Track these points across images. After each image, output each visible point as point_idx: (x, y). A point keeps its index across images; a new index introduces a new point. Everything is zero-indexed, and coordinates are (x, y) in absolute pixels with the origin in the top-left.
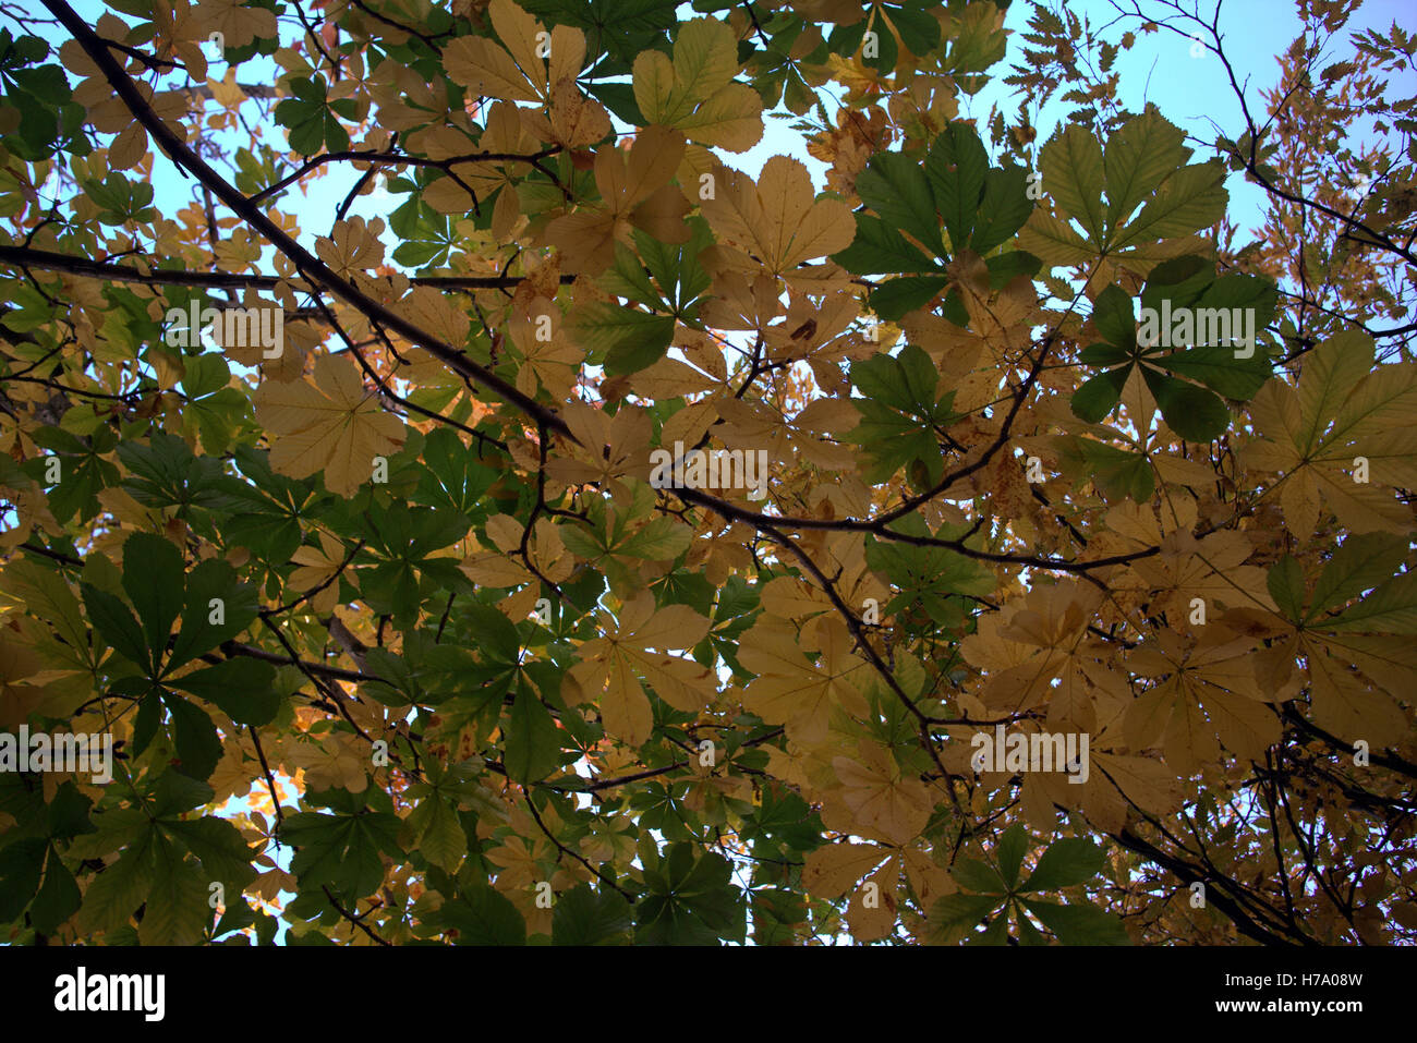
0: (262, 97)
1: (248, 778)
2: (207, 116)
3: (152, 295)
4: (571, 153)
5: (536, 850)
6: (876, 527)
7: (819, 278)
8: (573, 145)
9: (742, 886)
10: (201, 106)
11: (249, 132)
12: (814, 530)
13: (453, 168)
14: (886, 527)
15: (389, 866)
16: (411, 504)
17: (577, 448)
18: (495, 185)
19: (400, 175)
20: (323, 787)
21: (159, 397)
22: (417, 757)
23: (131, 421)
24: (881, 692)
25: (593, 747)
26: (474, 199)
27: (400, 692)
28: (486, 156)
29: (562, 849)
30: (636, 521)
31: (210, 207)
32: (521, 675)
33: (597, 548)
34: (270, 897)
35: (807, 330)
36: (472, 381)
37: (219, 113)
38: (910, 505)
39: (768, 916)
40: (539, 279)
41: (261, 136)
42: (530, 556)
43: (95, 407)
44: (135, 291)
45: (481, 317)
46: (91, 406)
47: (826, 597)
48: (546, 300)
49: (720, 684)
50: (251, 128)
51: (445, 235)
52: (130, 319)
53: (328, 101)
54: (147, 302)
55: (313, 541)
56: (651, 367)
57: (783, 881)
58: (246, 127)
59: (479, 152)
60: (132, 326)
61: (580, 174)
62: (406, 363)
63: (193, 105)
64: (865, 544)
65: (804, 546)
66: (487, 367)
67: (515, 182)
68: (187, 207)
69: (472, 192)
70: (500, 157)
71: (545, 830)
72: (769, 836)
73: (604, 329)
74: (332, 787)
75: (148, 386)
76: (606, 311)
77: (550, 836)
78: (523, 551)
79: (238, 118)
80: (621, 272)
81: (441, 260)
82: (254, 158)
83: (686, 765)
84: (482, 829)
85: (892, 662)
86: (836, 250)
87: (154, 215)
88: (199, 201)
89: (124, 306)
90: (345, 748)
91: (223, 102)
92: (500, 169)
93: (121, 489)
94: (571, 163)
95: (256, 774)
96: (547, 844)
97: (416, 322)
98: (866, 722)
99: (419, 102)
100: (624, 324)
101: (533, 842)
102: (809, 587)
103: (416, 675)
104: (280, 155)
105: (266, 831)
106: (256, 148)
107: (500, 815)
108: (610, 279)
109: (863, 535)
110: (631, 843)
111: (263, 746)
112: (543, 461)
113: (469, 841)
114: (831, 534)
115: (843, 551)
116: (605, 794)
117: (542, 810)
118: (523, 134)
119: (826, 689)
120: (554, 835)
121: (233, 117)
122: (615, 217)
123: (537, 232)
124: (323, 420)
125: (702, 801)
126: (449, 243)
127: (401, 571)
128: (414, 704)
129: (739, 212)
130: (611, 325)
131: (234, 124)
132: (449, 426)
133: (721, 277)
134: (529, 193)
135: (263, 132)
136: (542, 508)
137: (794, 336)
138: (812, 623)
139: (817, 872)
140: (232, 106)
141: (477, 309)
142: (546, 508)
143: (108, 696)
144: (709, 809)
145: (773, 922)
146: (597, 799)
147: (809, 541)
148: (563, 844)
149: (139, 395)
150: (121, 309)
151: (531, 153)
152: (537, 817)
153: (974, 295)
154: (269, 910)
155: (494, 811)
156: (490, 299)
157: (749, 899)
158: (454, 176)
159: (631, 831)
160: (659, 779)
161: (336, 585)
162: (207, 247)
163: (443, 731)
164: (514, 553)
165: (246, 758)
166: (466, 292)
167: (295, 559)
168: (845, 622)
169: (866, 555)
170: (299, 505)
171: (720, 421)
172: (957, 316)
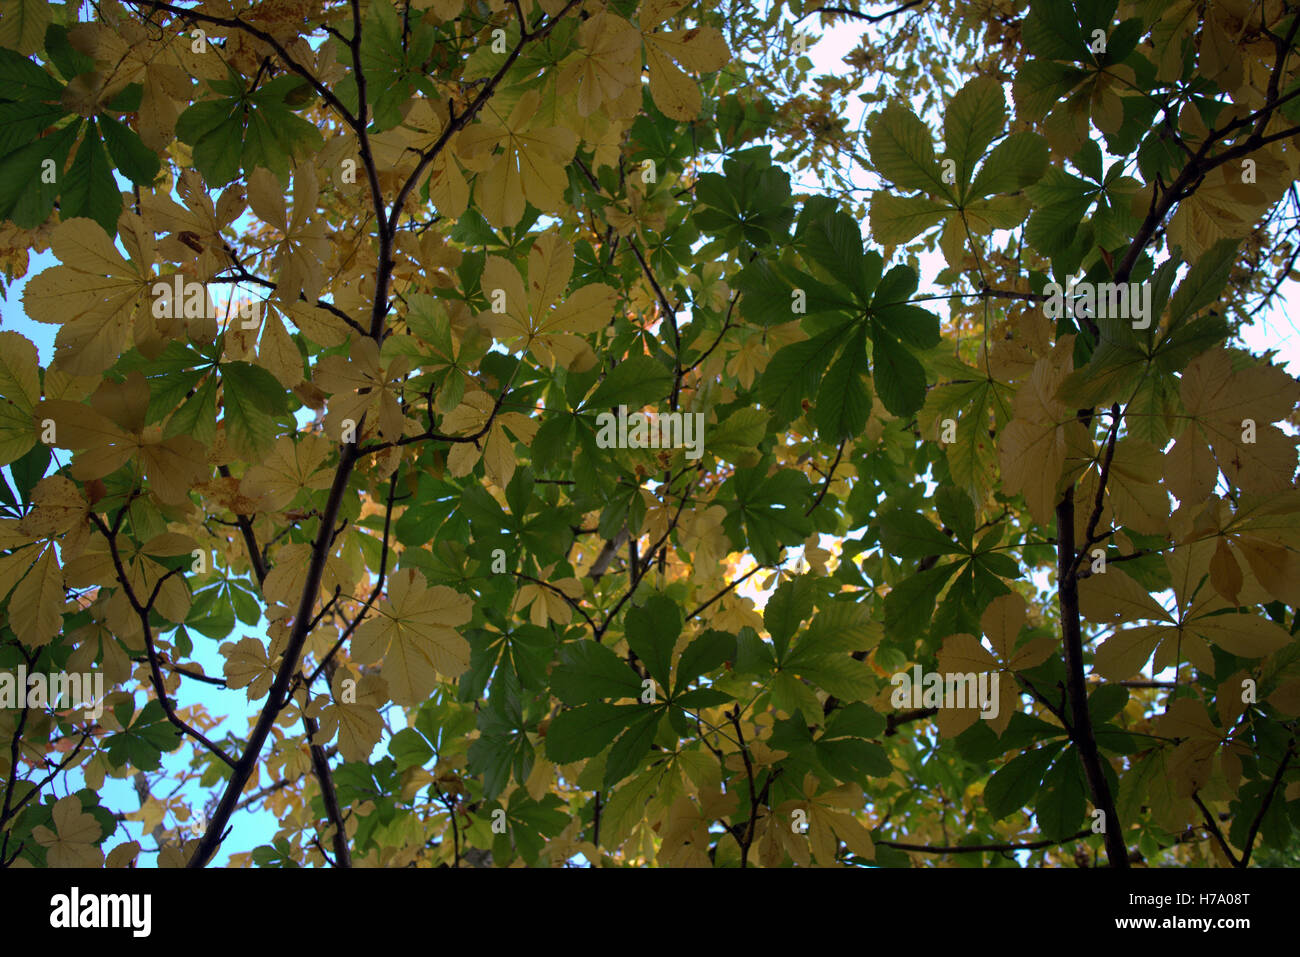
0: (146, 783)
1: (737, 603)
2: (179, 823)
3: (353, 817)
4: (92, 504)
5: (734, 348)
6: (359, 126)
7: (136, 241)
8: (84, 504)
9: (721, 160)
10: (172, 832)
11: (183, 783)
12: (379, 184)
13: (143, 604)
14: (356, 117)
15: (779, 466)
16: (471, 540)
17: (370, 418)
18: (147, 562)
19: (173, 644)
20: (726, 541)
21: (442, 779)
22: (685, 470)
23: (469, 795)
24: (509, 85)
25: (637, 324)
26: (166, 577)
27: (631, 502)
28: (122, 578)
29: (727, 327)
30: (418, 347)
31: (264, 792)
32: (581, 409)
33: (452, 376)
34: (827, 554)
35: (188, 239)
36: (337, 525)
37: (173, 814)
38: (331, 99)
39: (741, 130)
40: (224, 497)
41: (183, 772)
42: (477, 431)
43: (466, 827)
44: (354, 832)
45: (285, 532)
46: (466, 831)
47: (439, 156)
48: (241, 485)
49: (555, 223)
50: (178, 783)
51: (219, 587)
52: (380, 826)
53: (123, 730)
54: (360, 818)
55: (525, 613)
56: (273, 373)
57: (709, 124)
58: (179, 787)
59: (120, 586)
60: (385, 821)
61: (110, 489)
62: (338, 589)
63: (174, 838)
64: (378, 132)
65: (398, 189)
66: (321, 518)
67: (139, 545)
68: (270, 812)
69: (161, 580)
70: (119, 566)
71: (716, 344)
72: (673, 146)
73: (251, 425)
74: (724, 534)
75: (436, 792)
76: (234, 428)
77: (719, 339)
78: (474, 439)
79: (173, 797)
80: (193, 425)
81: (244, 582)
82: (206, 772)
83: (629, 237)
84: (727, 398)
85: (481, 81)
86: (102, 232)
87: (280, 839)
88: (262, 803)
89: (370, 834)
90: (690, 534)
91: (163, 813)
92: (132, 561)
93: (526, 784)
94: (102, 500)
95: (733, 598)
96: (726, 340)
97: (299, 592)
98: (541, 92)
99: (95, 651)
100: (240, 409)
101: (729, 352)
102: (435, 174)
103: (606, 498)
104: (196, 750)
105: (775, 575)
106: (196, 772)
107: (711, 387)
108: (202, 434)
109: (371, 137)
110: (708, 268)
111: (708, 599)
112: (388, 445)
113: (739, 408)
114: (378, 166)
115: (392, 151)
116: (672, 302)
117: (699, 352)
118: (88, 552)
119: (519, 136)
120: (717, 335)
121: (173, 802)
122: (140, 446)
123: (180, 512)
124: (412, 644)
125: (655, 215)
126: (226, 580)
127: (528, 532)
128: (637, 488)
129: (97, 333)
130: (246, 421)
131: (179, 799)
132: (392, 530)
133: (165, 333)
134: (147, 529)
135: (179, 770)
136: (432, 434)
137: (199, 250)
138: (467, 164)
139: (680, 108)
140: (162, 806)
141: (278, 538)
142: (430, 430)
143: (700, 733)
144: (661, 208)
145: (745, 124)
146: (679, 308)
147: (392, 185)
148: (723, 325)
149: (445, 796)
150: (373, 837)
151: (105, 539)
152: (706, 355)
153: (106, 84)
154: (839, 551)
155: (709, 395)
156: (263, 531)
157: (732, 150)
158: (151, 600)
159: (698, 271)
160: (647, 260)
161: (557, 584)
162: (301, 783)
163: (646, 460)
164: (478, 446)
165: (722, 608)
166: (265, 552)
167: (544, 624)
168: (456, 134)
169: (390, 129)
170: (497, 636)
171: (303, 297)
172: (131, 97)
